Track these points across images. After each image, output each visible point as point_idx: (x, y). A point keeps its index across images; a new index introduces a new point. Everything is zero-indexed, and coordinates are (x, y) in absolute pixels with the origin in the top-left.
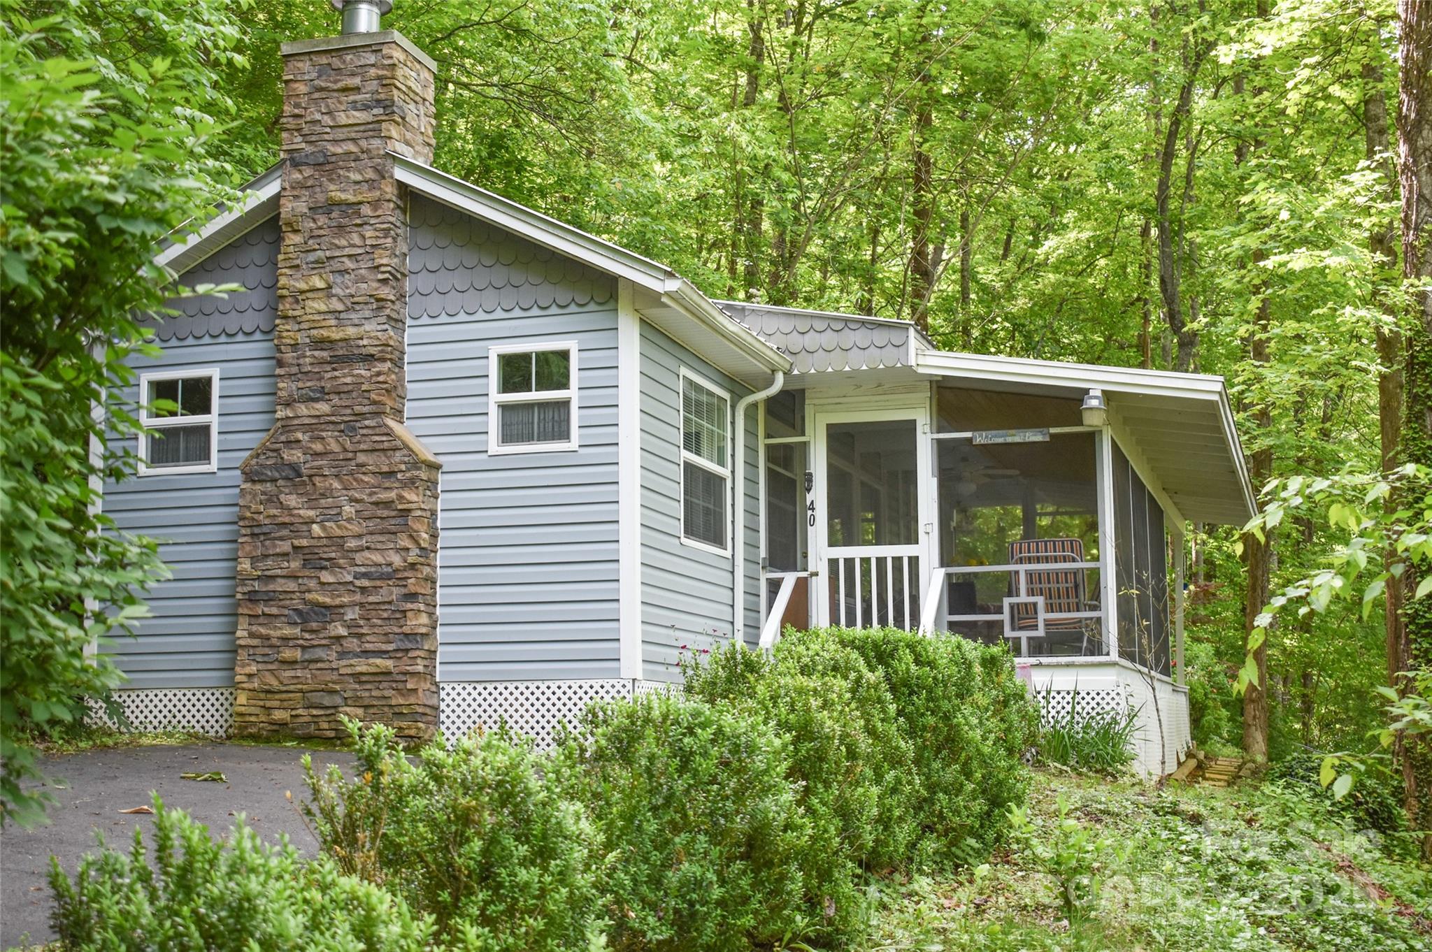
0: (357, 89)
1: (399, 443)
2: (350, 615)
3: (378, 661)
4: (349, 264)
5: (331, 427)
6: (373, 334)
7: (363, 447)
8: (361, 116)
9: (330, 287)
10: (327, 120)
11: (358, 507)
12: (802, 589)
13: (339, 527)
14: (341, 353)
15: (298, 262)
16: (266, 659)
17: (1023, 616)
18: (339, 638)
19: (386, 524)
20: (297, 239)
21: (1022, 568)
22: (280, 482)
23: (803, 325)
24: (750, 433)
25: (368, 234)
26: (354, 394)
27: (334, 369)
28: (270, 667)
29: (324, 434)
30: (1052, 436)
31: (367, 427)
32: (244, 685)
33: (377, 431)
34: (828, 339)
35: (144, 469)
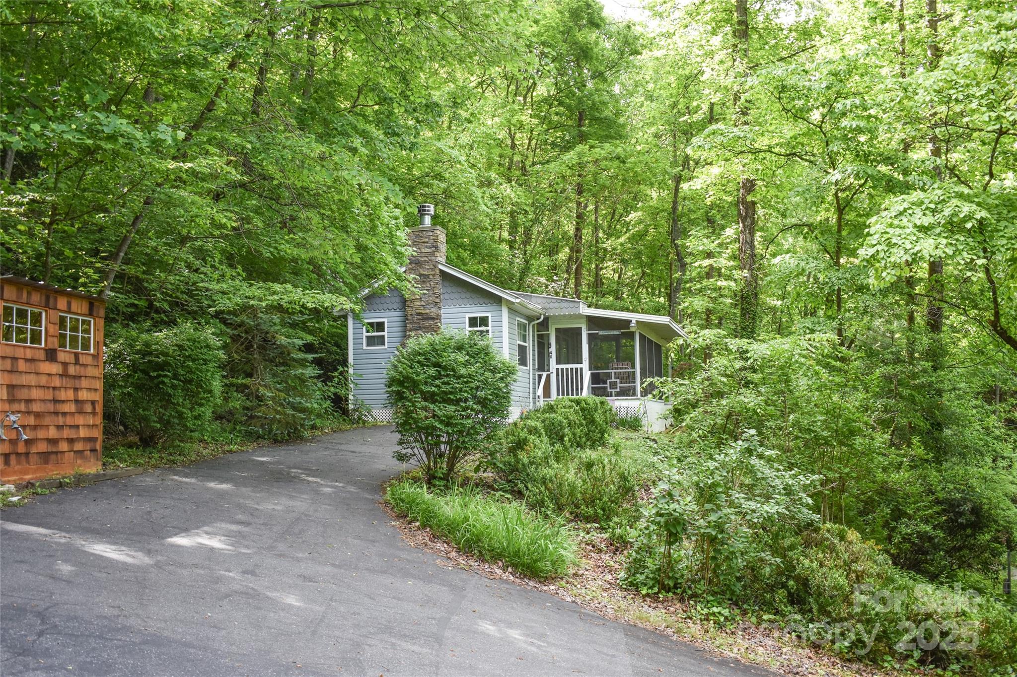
0: (427, 242)
6: (433, 312)
8: (429, 250)
12: (548, 377)
14: (425, 317)
17: (613, 385)
21: (613, 371)
23: (549, 301)
24: (533, 331)
25: (432, 284)
27: (423, 321)
30: (621, 332)
34: (556, 305)
35: (365, 348)
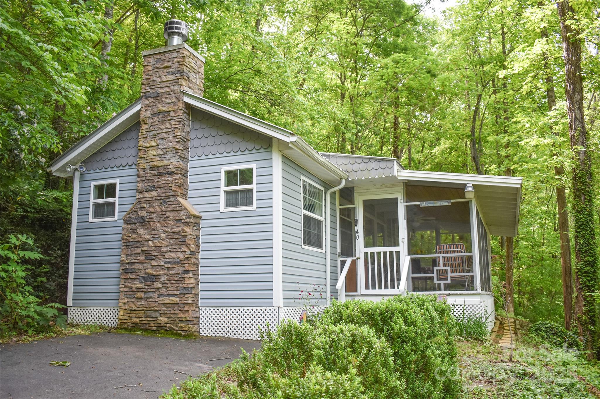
0: (170, 67)
1: (183, 208)
2: (163, 279)
3: (173, 298)
4: (165, 136)
5: (157, 201)
6: (173, 163)
7: (169, 209)
8: (171, 77)
9: (158, 145)
10: (159, 80)
11: (167, 234)
12: (354, 264)
13: (159, 242)
14: (161, 171)
15: (146, 136)
16: (131, 297)
17: (442, 275)
18: (158, 288)
19: (177, 241)
20: (146, 127)
21: (441, 256)
22: (137, 224)
23: (352, 161)
24: (333, 203)
25: (173, 123)
26: (166, 188)
27: (159, 178)
28: (132, 300)
29: (154, 204)
30: (452, 203)
31: (171, 201)
32: (122, 307)
33: (175, 202)
34: (362, 166)
35: (91, 219)
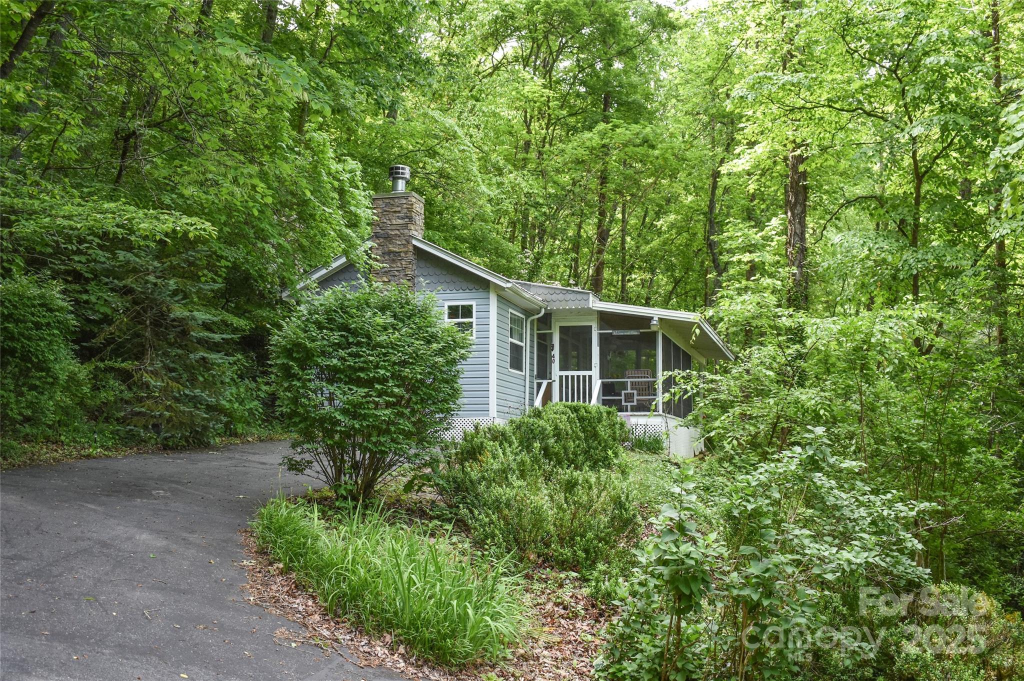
0: (399, 212)
4: (397, 273)
8: (401, 222)
10: (388, 222)
12: (549, 386)
17: (629, 398)
21: (629, 380)
23: (552, 291)
24: (532, 329)
25: (403, 263)
30: (641, 333)
34: (561, 297)
